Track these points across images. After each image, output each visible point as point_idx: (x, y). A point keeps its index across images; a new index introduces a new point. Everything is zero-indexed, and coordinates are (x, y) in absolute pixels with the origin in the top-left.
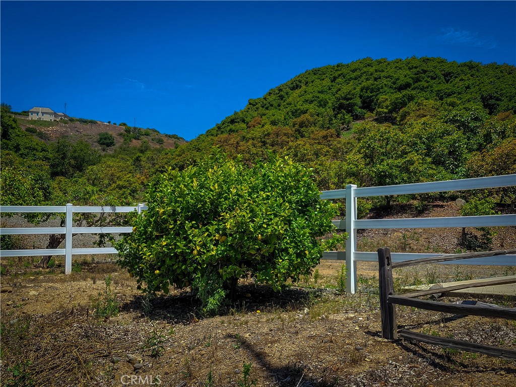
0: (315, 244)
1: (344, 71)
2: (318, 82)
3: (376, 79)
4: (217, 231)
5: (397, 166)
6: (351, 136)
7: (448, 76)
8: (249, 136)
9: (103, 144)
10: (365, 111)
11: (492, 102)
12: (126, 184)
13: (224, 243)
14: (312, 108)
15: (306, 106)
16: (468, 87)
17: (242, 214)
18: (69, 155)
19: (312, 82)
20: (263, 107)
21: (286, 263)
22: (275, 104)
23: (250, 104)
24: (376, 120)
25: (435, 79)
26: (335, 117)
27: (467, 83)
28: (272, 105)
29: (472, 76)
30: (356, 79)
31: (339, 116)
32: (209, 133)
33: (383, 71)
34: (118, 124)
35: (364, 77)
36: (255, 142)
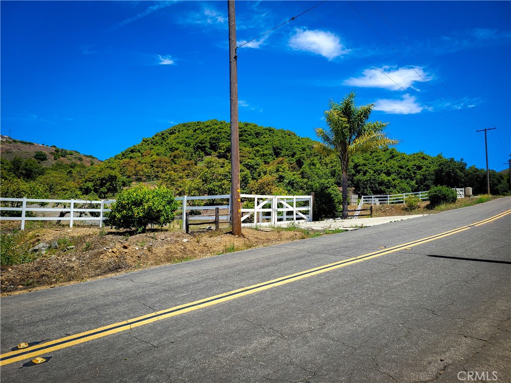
0: (172, 213)
1: (201, 126)
2: (185, 131)
3: (218, 133)
4: (142, 209)
5: (217, 186)
6: (203, 165)
7: (258, 134)
8: (143, 161)
9: (38, 159)
10: (211, 151)
11: (278, 150)
12: (68, 188)
13: (144, 212)
14: (181, 147)
15: (178, 146)
16: (267, 142)
17: (150, 204)
18: (21, 167)
19: (182, 131)
20: (152, 143)
21: (163, 219)
22: (159, 142)
23: (144, 141)
24: (217, 156)
25: (250, 135)
26: (195, 153)
27: (267, 139)
28: (157, 143)
29: (269, 135)
30: (208, 132)
31: (197, 152)
32: (116, 157)
33: (223, 129)
34: (50, 146)
35: (212, 131)
36: (146, 165)
